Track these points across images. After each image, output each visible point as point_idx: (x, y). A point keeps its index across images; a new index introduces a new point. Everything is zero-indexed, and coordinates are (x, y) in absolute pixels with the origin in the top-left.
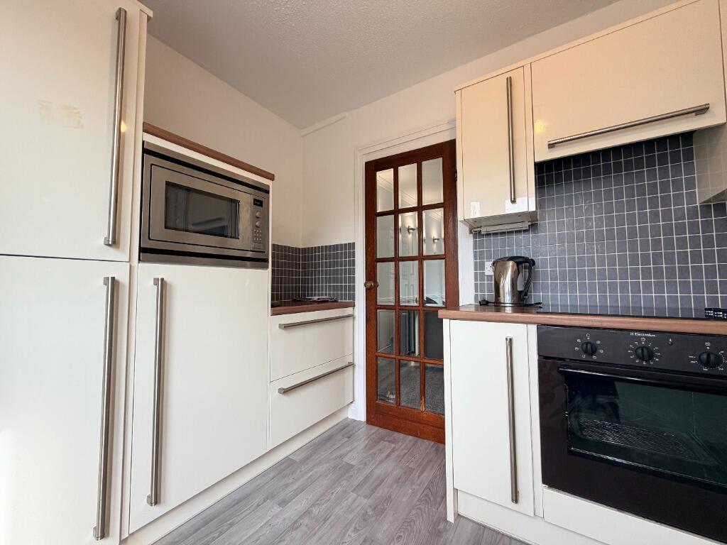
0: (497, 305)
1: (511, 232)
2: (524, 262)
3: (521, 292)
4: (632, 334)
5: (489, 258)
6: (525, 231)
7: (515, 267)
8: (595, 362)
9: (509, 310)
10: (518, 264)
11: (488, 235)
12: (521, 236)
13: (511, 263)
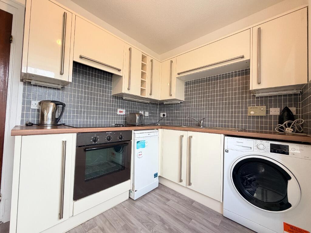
0: (41, 125)
1: (51, 88)
2: (60, 104)
3: (57, 119)
4: (107, 133)
5: (35, 99)
6: (58, 89)
7: (55, 106)
8: (97, 144)
9: (49, 128)
10: (57, 105)
11: (35, 85)
12: (56, 91)
13: (52, 104)
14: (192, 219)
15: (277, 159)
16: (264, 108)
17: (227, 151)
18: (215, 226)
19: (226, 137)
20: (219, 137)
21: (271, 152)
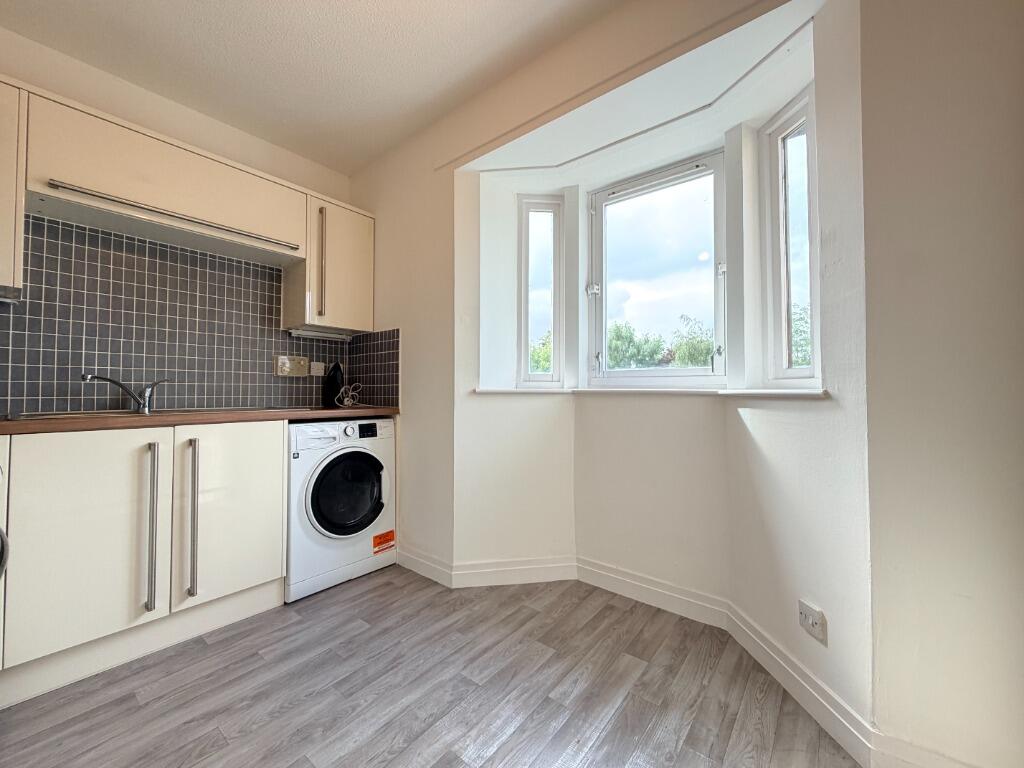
14: (257, 653)
15: (366, 445)
16: (304, 361)
17: (296, 456)
18: (300, 622)
19: (294, 426)
20: (280, 427)
21: (360, 437)
